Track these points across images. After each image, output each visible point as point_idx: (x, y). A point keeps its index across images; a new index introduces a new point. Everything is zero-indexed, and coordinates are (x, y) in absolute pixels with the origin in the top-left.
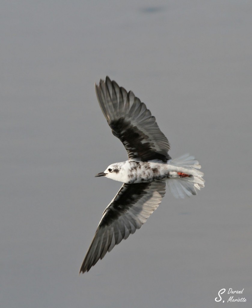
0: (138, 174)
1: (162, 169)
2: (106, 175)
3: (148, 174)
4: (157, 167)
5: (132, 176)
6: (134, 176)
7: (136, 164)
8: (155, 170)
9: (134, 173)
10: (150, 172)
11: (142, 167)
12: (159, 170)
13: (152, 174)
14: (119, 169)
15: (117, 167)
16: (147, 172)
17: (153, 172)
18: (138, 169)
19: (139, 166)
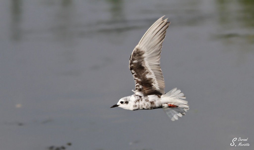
0: (140, 105)
1: (157, 102)
2: (119, 106)
3: (147, 105)
4: (153, 101)
5: (136, 106)
6: (138, 106)
7: (139, 98)
8: (152, 103)
9: (137, 104)
10: (148, 104)
11: (143, 100)
12: (155, 103)
13: (150, 105)
14: (128, 101)
15: (127, 100)
16: (147, 103)
17: (150, 104)
18: (140, 101)
19: (141, 99)
